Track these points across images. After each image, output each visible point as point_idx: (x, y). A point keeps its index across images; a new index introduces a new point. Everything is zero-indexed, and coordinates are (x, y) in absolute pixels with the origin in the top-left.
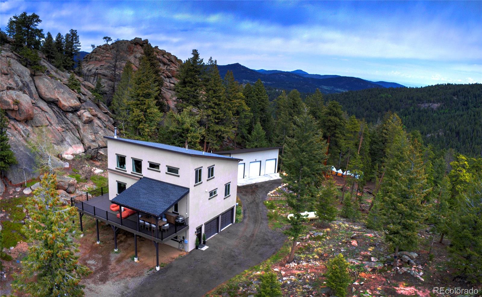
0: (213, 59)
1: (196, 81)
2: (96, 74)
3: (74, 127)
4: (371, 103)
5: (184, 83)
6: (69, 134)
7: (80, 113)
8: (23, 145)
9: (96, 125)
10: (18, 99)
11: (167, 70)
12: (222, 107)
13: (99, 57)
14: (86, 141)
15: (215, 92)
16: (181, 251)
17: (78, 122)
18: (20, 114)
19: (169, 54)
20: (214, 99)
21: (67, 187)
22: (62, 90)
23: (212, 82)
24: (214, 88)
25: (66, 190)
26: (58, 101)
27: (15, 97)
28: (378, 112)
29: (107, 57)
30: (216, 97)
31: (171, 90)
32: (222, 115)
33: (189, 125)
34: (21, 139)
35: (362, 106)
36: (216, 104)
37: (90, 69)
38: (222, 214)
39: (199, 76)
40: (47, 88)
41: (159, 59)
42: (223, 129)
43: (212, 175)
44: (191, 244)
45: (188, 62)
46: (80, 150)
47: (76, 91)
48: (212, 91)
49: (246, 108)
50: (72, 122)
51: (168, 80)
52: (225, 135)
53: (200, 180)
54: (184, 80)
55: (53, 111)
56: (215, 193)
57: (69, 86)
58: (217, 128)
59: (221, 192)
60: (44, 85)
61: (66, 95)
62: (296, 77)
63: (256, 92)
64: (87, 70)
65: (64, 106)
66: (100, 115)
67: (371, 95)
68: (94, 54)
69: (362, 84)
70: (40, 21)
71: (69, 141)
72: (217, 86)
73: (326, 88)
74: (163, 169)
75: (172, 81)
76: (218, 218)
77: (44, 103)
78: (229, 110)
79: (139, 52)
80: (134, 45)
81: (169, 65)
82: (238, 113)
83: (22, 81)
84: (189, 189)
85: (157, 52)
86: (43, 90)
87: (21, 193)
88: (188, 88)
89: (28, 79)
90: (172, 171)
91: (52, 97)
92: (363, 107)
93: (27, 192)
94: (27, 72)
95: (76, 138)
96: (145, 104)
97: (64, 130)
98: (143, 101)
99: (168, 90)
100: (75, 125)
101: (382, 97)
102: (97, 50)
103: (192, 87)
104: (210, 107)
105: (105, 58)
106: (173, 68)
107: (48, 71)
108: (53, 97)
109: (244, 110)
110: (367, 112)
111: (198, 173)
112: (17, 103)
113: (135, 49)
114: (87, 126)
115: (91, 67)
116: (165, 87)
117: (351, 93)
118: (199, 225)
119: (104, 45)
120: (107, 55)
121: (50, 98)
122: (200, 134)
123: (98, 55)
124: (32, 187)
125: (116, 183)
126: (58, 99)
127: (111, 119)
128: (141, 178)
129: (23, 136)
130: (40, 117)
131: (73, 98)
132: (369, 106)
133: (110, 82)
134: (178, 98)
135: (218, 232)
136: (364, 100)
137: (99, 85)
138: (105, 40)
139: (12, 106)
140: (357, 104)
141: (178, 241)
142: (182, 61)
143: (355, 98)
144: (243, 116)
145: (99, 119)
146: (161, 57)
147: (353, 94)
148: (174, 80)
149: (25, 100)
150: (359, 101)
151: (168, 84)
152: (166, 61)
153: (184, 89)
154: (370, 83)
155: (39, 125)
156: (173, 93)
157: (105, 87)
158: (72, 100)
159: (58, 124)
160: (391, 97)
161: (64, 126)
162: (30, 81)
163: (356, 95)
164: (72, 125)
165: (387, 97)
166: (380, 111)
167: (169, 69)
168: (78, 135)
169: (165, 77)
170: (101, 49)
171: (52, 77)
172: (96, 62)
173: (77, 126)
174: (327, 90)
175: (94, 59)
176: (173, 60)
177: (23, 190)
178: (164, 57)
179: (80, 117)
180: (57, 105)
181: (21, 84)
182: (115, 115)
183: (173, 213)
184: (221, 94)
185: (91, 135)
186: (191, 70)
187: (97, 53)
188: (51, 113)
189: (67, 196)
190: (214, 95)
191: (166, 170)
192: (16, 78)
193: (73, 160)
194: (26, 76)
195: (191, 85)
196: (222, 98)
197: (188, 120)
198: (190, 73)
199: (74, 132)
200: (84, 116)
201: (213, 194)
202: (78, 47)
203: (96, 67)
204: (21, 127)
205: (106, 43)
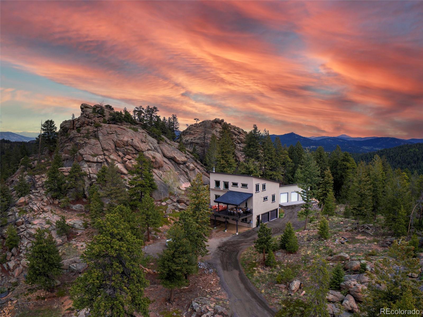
0: (267, 130)
1: (256, 144)
2: (191, 143)
3: (184, 173)
4: (401, 158)
5: (249, 146)
6: (182, 176)
7: (188, 165)
8: (159, 180)
9: (197, 172)
10: (155, 156)
11: (237, 138)
12: (274, 159)
13: (192, 132)
14: (192, 180)
15: (268, 150)
16: (249, 228)
17: (186, 170)
18: (156, 164)
19: (238, 128)
20: (268, 154)
21: (186, 201)
22: (176, 152)
23: (267, 144)
24: (268, 148)
25: (185, 203)
26: (175, 157)
27: (153, 155)
28: (408, 164)
29: (197, 132)
30: (269, 153)
31: (241, 151)
32: (274, 165)
33: (253, 169)
34: (157, 177)
35: (395, 160)
36: (269, 158)
37: (187, 140)
38: (271, 211)
39: (258, 141)
40: (167, 151)
41: (232, 131)
42: (275, 173)
43: (265, 189)
44: (254, 224)
45: (251, 132)
46: (188, 185)
47: (183, 152)
48: (267, 150)
49: (289, 160)
50: (183, 170)
51: (238, 145)
52: (276, 177)
53: (258, 190)
54: (249, 144)
55: (172, 163)
56: (267, 198)
57: (179, 150)
58: (271, 173)
59: (270, 198)
60: (165, 148)
61: (179, 154)
62: (341, 141)
63: (297, 150)
64: (185, 141)
65: (178, 160)
66: (198, 167)
67: (402, 151)
68: (188, 130)
69: (396, 142)
70: (158, 111)
71: (183, 180)
72: (269, 146)
73: (367, 149)
74: (240, 185)
75: (241, 146)
76: (268, 213)
77: (166, 159)
78: (278, 161)
79: (219, 128)
80: (215, 123)
81: (239, 135)
82: (284, 163)
83: (154, 147)
84: (253, 194)
85: (231, 127)
86: (166, 152)
87: (161, 204)
88: (252, 149)
89: (156, 145)
90: (244, 186)
91: (170, 155)
92: (396, 162)
93: (164, 204)
94: (155, 141)
95: (186, 179)
96: (227, 157)
97: (179, 174)
98: (226, 155)
99: (239, 152)
100: (185, 172)
101: (411, 152)
102: (190, 128)
103: (255, 148)
104: (266, 160)
105: (196, 132)
106: (242, 137)
107: (166, 141)
108: (172, 156)
109: (288, 162)
110: (399, 165)
111: (257, 186)
112: (154, 158)
113: (216, 126)
114: (192, 172)
115: (188, 138)
116: (237, 150)
117: (385, 150)
118: (258, 214)
119: (195, 124)
120: (197, 130)
121: (170, 156)
122: (259, 174)
123: (191, 131)
124: (166, 201)
125: (215, 196)
126: (174, 156)
127: (205, 169)
128: (228, 191)
129: (158, 176)
130: (165, 166)
131: (183, 156)
132: (400, 160)
133: (201, 148)
134: (246, 156)
135: (269, 221)
136: (396, 155)
137: (194, 150)
138: (195, 120)
139: (152, 159)
140: (390, 159)
141: (247, 223)
142: (247, 133)
143: (388, 155)
144: (288, 165)
145: (198, 168)
146: (233, 130)
147: (387, 151)
148: (243, 145)
149: (159, 156)
150: (392, 156)
151: (239, 148)
152: (236, 132)
153: (249, 149)
154: (403, 141)
155: (165, 171)
156: (242, 153)
157: (198, 151)
158: (182, 157)
159: (176, 171)
160: (418, 151)
161: (179, 172)
162: (158, 146)
163: (390, 152)
164: (183, 172)
165: (415, 151)
166: (410, 164)
167: (239, 138)
168: (187, 177)
169: (237, 143)
170: (193, 127)
171: (169, 144)
172: (191, 135)
173: (186, 172)
174: (368, 150)
175: (189, 133)
176: (241, 132)
177: (161, 203)
178: (235, 130)
179: (187, 167)
180: (173, 160)
181: (153, 148)
182: (207, 167)
183: (245, 207)
184: (272, 151)
185: (195, 177)
186: (253, 137)
187: (191, 130)
188: (171, 164)
189: (186, 206)
190: (268, 152)
191: (241, 185)
192: (151, 145)
193: (186, 190)
194: (155, 144)
195: (254, 146)
196: (273, 154)
197: (252, 166)
198: (252, 139)
199: (185, 176)
200: (190, 166)
201: (265, 199)
202: (178, 126)
203: (191, 139)
204: (157, 171)
205: (195, 123)
